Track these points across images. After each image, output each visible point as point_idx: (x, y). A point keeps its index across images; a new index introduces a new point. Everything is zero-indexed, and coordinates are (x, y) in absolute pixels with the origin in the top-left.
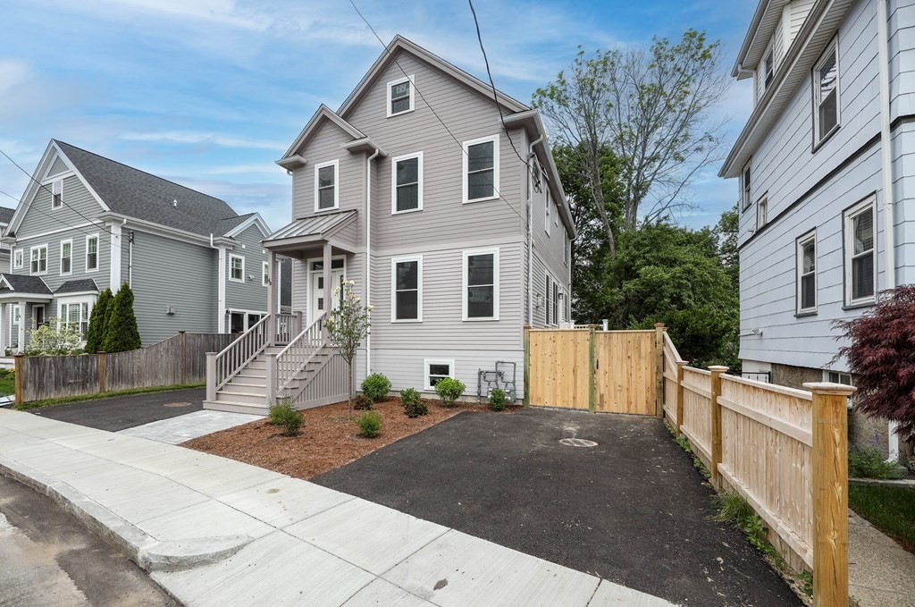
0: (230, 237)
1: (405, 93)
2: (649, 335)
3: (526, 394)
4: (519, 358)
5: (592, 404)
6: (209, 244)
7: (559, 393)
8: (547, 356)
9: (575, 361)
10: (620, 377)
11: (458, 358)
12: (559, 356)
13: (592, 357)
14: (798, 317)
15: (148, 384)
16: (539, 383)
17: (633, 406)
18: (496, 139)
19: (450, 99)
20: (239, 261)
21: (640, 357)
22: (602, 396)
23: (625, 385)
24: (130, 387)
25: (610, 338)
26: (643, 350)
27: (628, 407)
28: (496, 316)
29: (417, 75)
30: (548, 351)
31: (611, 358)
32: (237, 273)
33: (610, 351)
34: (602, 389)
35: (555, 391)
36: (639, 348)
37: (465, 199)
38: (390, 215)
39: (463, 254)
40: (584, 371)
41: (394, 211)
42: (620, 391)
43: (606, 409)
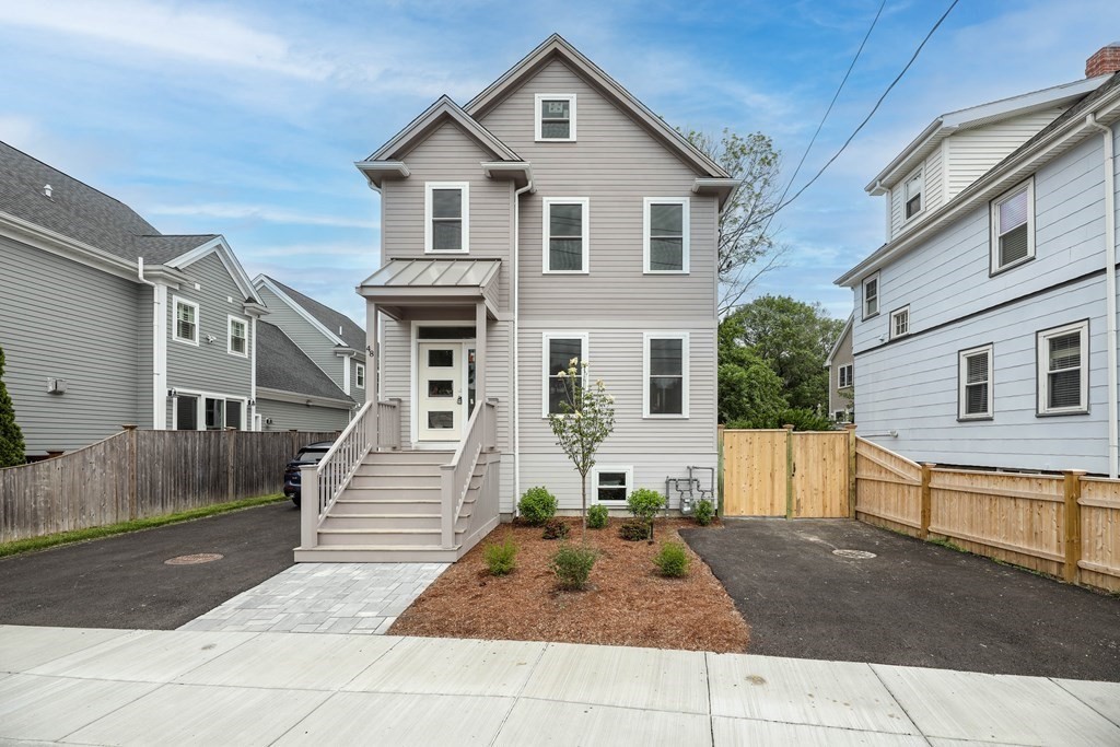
0: (176, 268)
1: (562, 115)
2: (842, 436)
3: (720, 503)
4: (713, 461)
5: (789, 509)
6: (137, 275)
7: (756, 500)
8: (744, 459)
9: (773, 465)
10: (816, 481)
11: (636, 464)
12: (756, 459)
13: (789, 459)
14: (960, 421)
15: (67, 526)
16: (735, 490)
17: (828, 510)
18: (686, 202)
19: (624, 139)
20: (187, 309)
21: (834, 459)
22: (798, 501)
23: (821, 489)
24: (29, 534)
25: (807, 439)
26: (837, 452)
27: (824, 511)
28: (686, 412)
29: (580, 96)
30: (745, 454)
31: (807, 461)
32: (186, 329)
33: (806, 453)
34: (799, 494)
35: (751, 500)
36: (833, 449)
37: (647, 269)
38: (539, 274)
39: (645, 336)
40: (782, 474)
41: (546, 269)
42: (816, 494)
43: (802, 515)
